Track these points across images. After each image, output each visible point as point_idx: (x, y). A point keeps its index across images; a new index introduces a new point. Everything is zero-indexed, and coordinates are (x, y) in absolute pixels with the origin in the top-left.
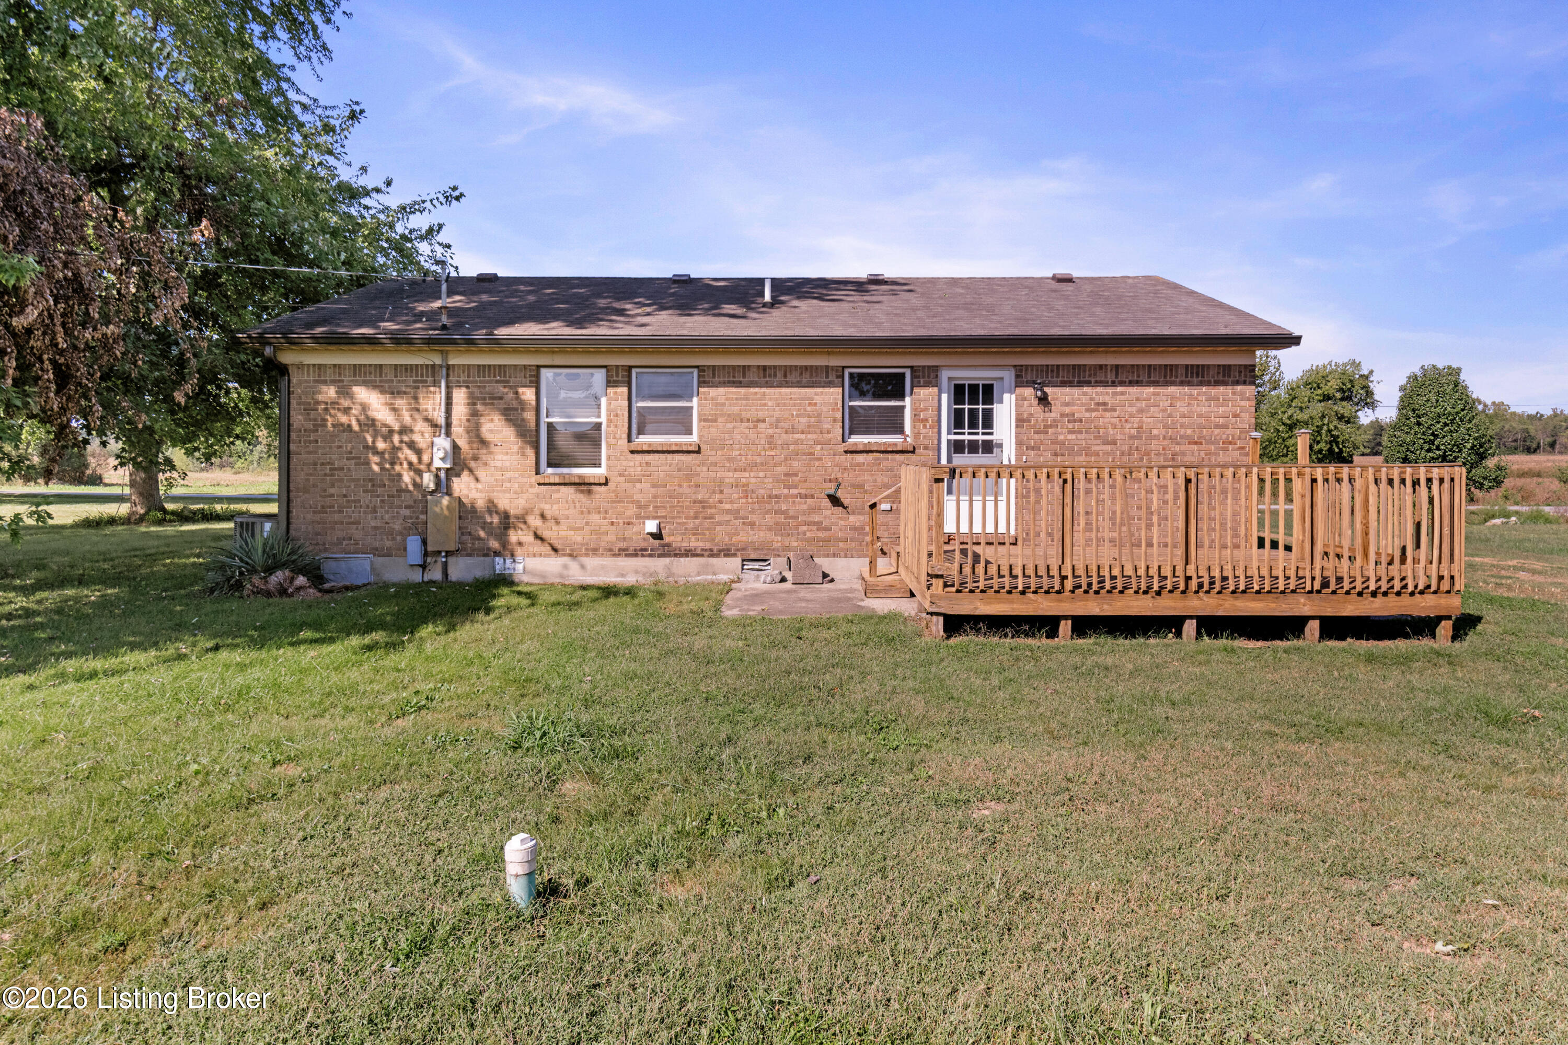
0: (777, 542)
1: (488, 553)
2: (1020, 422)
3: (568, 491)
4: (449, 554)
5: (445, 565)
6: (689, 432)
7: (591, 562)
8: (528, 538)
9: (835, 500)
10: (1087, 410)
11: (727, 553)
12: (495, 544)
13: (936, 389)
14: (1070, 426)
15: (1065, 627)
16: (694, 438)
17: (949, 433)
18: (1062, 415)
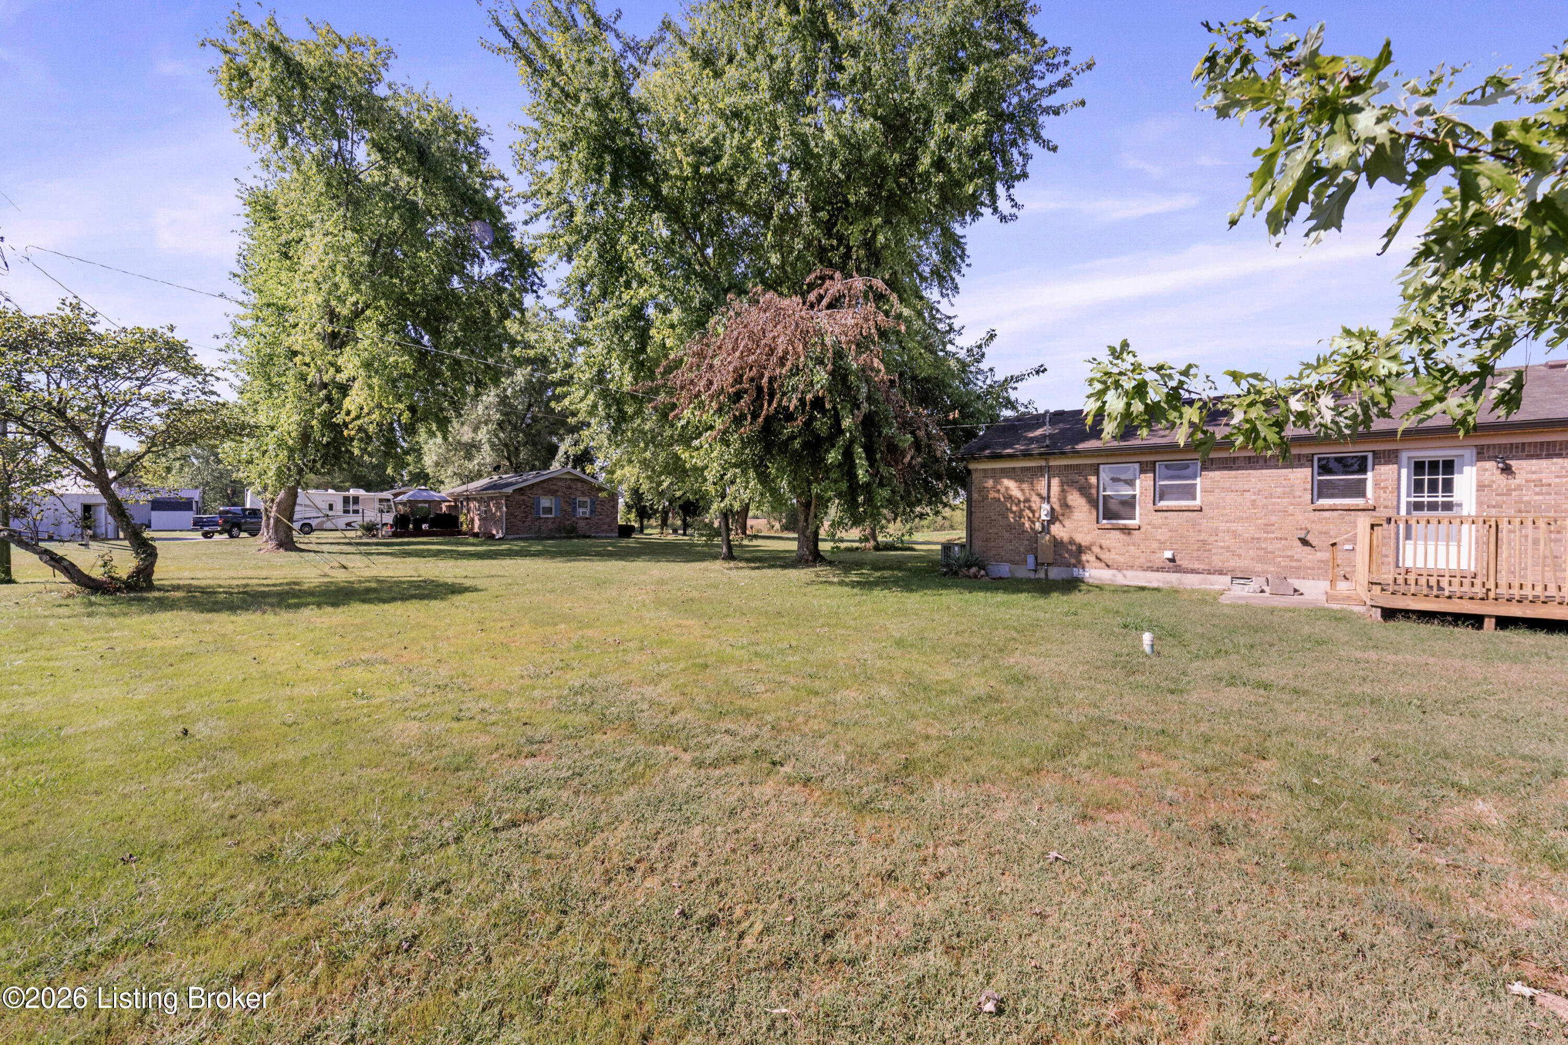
0: (1258, 567)
1: (1069, 565)
2: (1481, 487)
3: (1116, 534)
4: (1049, 565)
5: (1046, 571)
6: (1194, 498)
7: (1129, 573)
8: (1092, 558)
9: (1304, 542)
10: (1557, 477)
11: (1221, 572)
12: (1073, 561)
13: (1396, 466)
14: (1537, 489)
15: (1489, 624)
16: (1197, 503)
17: (1408, 496)
18: (1527, 481)
